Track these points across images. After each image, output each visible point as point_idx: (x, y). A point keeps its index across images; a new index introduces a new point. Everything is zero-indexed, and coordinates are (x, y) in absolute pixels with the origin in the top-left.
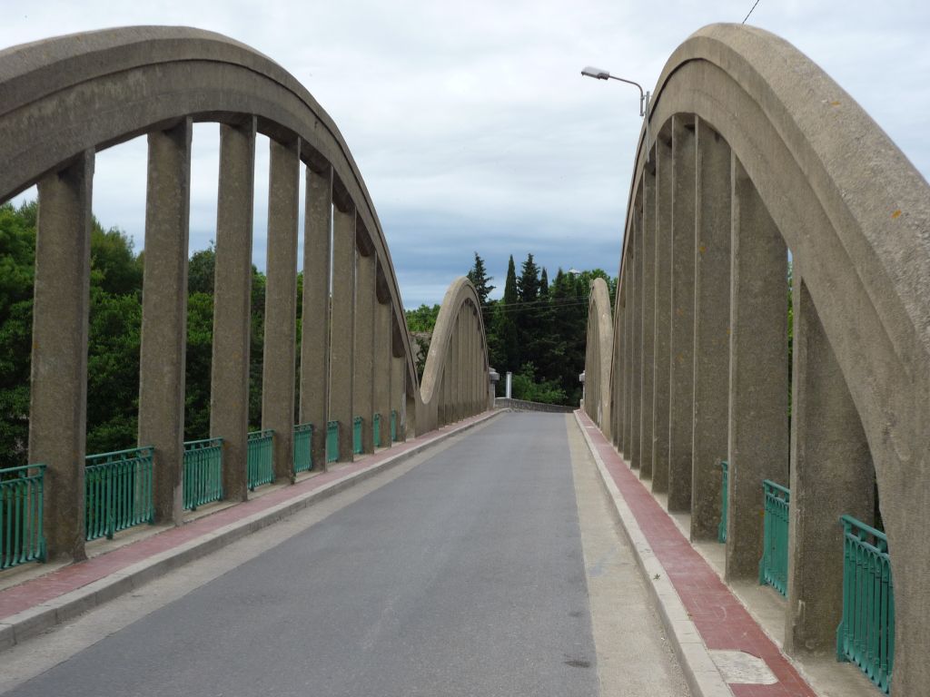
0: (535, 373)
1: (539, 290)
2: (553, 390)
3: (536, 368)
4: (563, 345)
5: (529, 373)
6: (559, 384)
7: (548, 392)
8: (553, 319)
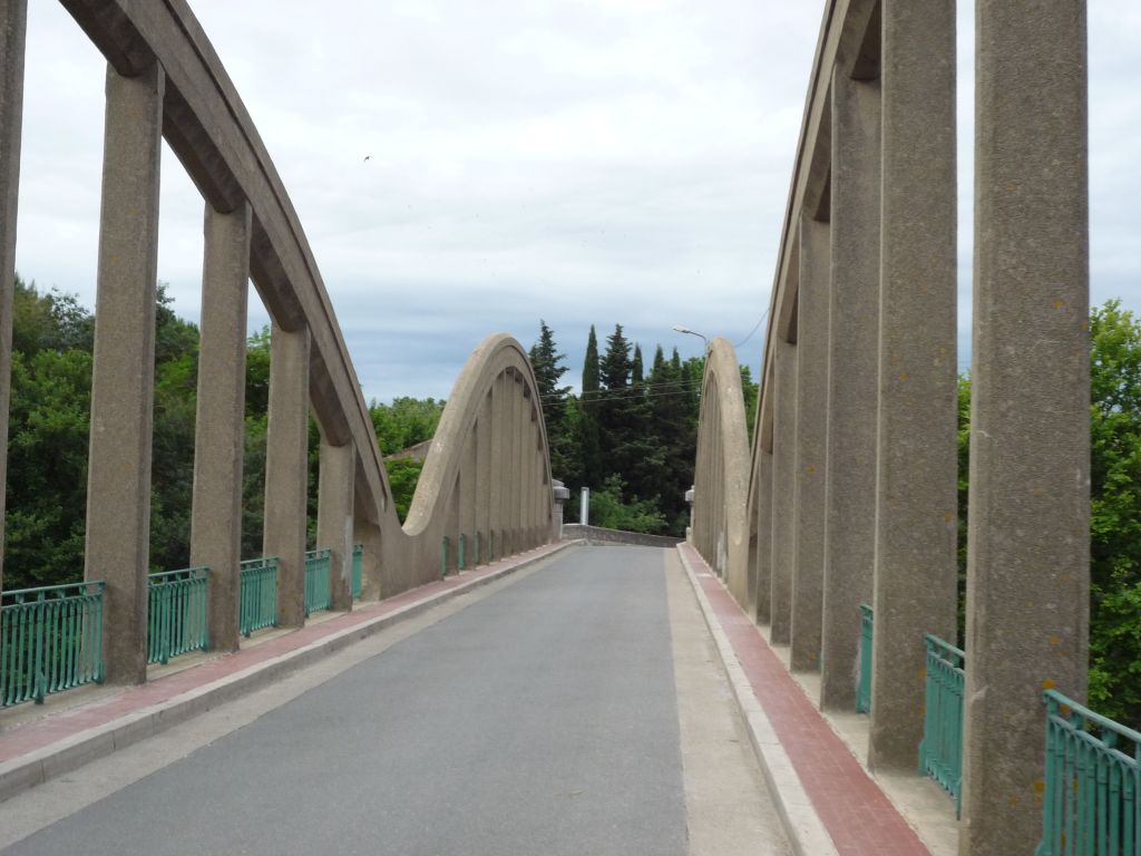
0: (624, 489)
1: (630, 375)
2: (647, 514)
3: (626, 483)
4: (663, 451)
5: (614, 489)
6: (657, 505)
7: (642, 516)
8: (649, 415)
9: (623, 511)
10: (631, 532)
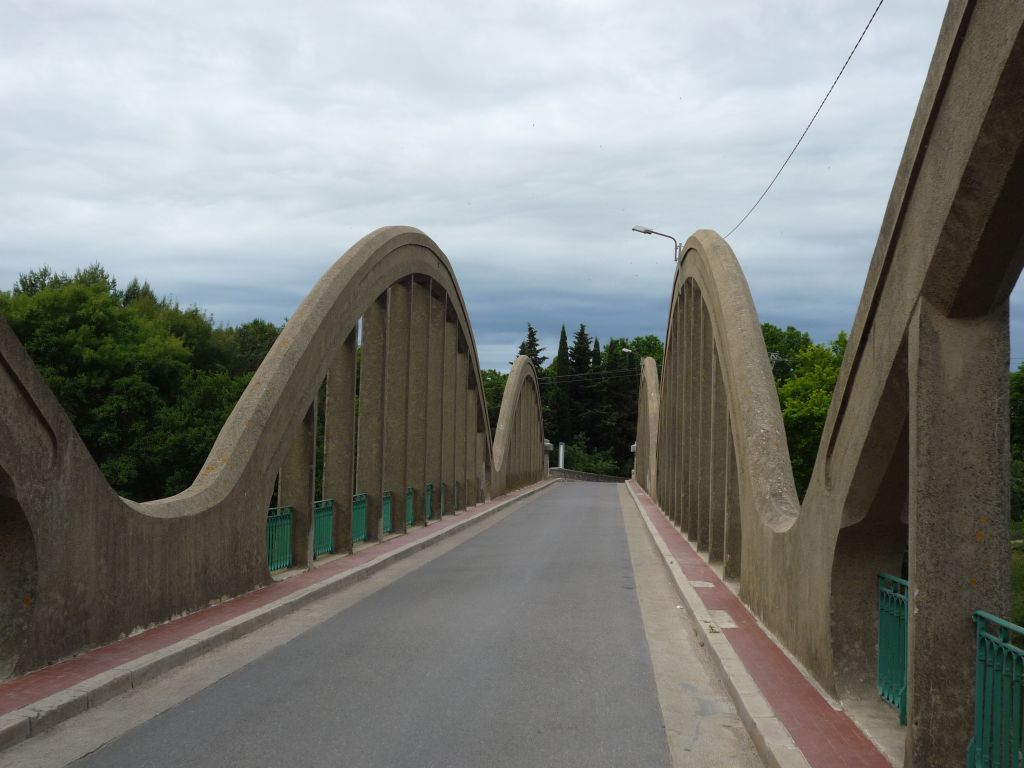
0: (587, 443)
1: (591, 360)
2: (604, 461)
3: (588, 439)
4: (615, 415)
5: (580, 443)
6: (611, 454)
7: (600, 462)
8: (605, 390)
9: (587, 459)
10: (593, 474)
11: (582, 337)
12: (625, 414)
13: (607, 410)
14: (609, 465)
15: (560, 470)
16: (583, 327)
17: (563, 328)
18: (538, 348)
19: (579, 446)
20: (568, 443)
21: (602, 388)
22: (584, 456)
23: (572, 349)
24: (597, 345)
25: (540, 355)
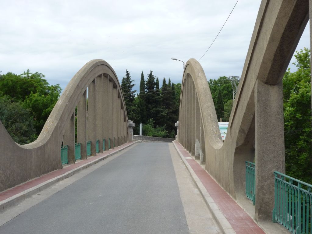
0: (154, 123)
1: (155, 87)
2: (162, 131)
3: (154, 121)
4: (166, 111)
5: (151, 123)
6: (165, 128)
7: (160, 132)
8: (161, 99)
9: (154, 130)
10: (157, 137)
11: (151, 76)
12: (170, 110)
13: (163, 108)
14: (164, 133)
15: (140, 137)
16: (151, 72)
17: (142, 72)
18: (131, 80)
19: (150, 124)
20: (144, 123)
21: (160, 99)
22: (153, 129)
23: (147, 82)
24: (157, 80)
25: (132, 84)
